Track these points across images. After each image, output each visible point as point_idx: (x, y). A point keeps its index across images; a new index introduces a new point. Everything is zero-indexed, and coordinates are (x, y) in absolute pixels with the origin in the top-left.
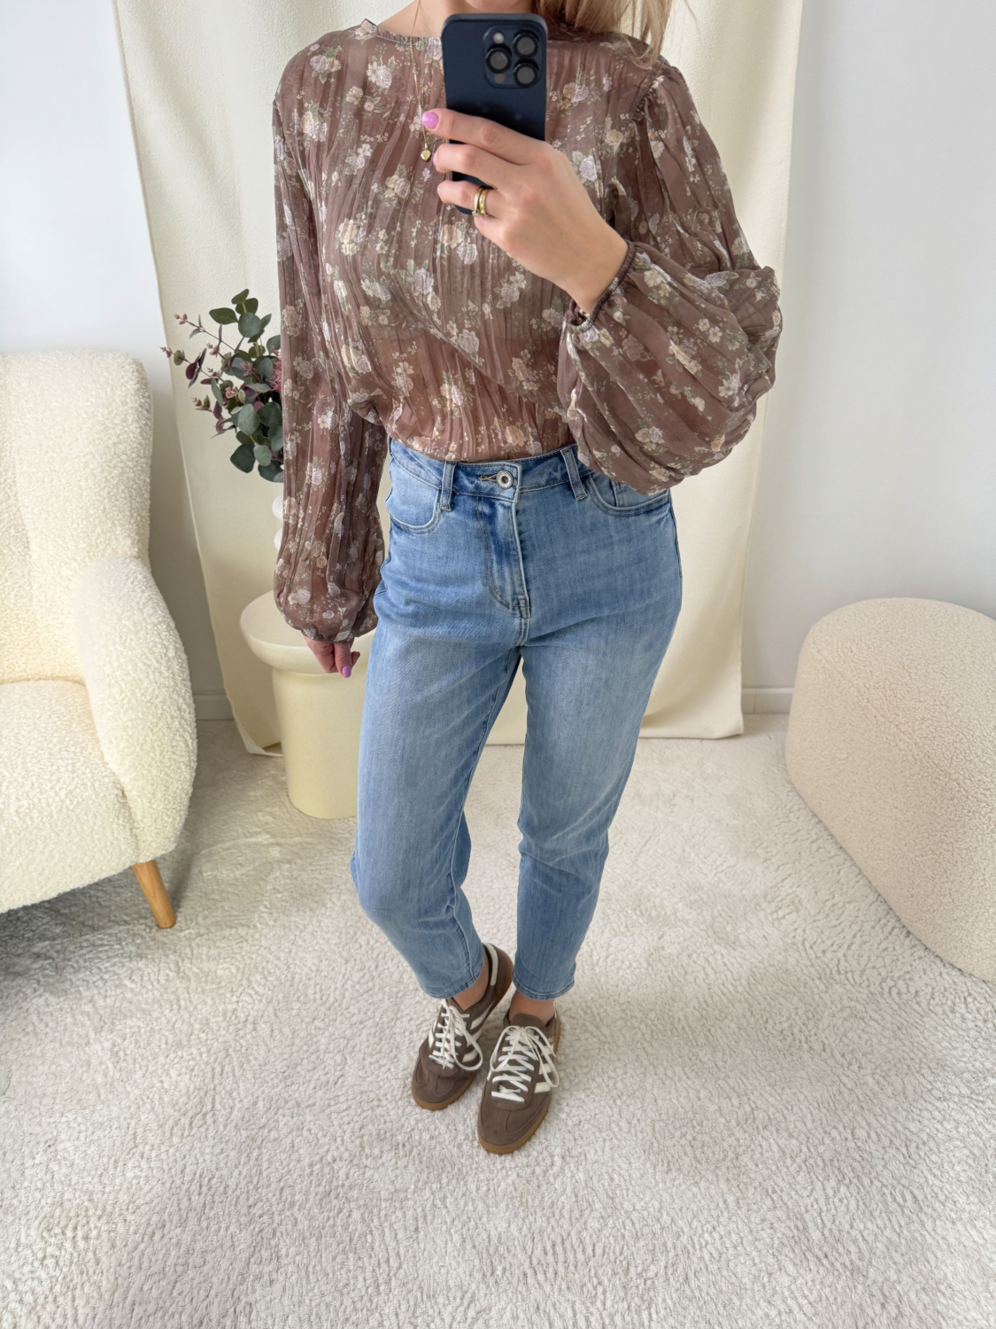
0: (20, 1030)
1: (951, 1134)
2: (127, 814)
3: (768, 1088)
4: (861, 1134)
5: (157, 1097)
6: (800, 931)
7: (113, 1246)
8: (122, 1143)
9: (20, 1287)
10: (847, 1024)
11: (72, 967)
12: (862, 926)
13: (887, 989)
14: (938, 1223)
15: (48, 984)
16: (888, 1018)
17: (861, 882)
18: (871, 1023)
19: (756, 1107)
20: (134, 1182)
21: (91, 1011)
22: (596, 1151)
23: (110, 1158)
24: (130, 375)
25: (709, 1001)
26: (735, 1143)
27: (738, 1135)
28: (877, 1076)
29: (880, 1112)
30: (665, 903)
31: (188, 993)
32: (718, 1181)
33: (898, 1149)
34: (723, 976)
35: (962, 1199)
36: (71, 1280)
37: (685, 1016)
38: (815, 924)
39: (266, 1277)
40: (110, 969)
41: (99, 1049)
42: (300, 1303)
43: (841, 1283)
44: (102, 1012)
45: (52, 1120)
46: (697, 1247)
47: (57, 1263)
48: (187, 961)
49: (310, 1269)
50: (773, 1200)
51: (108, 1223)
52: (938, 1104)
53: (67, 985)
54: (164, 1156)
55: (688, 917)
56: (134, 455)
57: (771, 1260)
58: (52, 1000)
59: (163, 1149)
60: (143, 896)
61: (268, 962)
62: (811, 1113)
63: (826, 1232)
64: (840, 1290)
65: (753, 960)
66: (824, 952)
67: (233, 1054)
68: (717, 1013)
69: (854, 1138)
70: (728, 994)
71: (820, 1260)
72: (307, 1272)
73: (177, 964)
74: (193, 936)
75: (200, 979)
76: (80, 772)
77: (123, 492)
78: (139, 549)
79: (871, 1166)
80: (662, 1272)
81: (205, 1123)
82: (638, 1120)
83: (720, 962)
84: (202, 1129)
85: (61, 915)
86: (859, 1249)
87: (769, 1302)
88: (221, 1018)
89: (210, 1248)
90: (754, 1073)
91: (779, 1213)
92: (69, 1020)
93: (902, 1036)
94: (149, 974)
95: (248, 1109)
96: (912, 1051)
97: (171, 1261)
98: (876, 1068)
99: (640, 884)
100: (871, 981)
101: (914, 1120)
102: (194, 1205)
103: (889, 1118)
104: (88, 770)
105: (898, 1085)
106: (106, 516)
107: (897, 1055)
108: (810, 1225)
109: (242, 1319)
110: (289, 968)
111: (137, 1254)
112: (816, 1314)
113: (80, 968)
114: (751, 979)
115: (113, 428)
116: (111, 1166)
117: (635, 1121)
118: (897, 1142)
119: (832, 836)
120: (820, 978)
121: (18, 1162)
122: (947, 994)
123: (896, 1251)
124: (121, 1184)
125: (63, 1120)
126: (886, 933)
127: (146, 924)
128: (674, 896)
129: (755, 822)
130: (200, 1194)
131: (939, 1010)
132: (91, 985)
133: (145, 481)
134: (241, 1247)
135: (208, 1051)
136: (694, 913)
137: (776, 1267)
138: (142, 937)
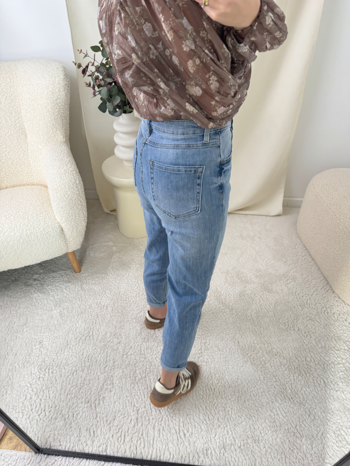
0: (30, 304)
1: (340, 362)
2: (64, 237)
3: (278, 342)
4: (308, 359)
5: (74, 329)
6: (295, 289)
7: (61, 376)
8: (63, 344)
9: (32, 386)
10: (308, 322)
11: (47, 284)
12: (317, 288)
13: (323, 311)
14: (331, 391)
15: (39, 290)
16: (323, 321)
17: (319, 272)
18: (316, 322)
19: (274, 348)
20: (67, 356)
21: (53, 299)
22: (218, 358)
23: (59, 348)
24: (61, 72)
25: (260, 310)
26: (265, 359)
27: (266, 357)
28: (316, 341)
29: (316, 353)
30: (248, 275)
31: (85, 295)
32: (258, 371)
33: (320, 365)
34: (266, 303)
35: (340, 384)
36: (48, 386)
37: (251, 315)
38: (300, 286)
39: (109, 390)
40: (59, 286)
41: (56, 312)
42: (120, 398)
43: (296, 407)
44: (56, 300)
45: (41, 335)
46: (249, 392)
47: (43, 380)
48: (84, 284)
49: (123, 388)
50: (276, 379)
51: (59, 368)
52: (336, 352)
53: (45, 290)
54: (77, 349)
55: (255, 281)
56: (63, 104)
57: (273, 398)
58: (40, 295)
59: (76, 346)
60: (69, 261)
61: (111, 286)
62: (292, 351)
63: (293, 390)
64: (295, 409)
65: (277, 297)
66: (303, 296)
67: (99, 317)
68: (263, 315)
69: (306, 361)
70: (267, 309)
71: (289, 399)
72: (122, 389)
73: (81, 285)
74: (87, 276)
75: (89, 291)
76: (47, 222)
77: (60, 118)
78: (66, 139)
79: (311, 371)
80: (237, 399)
81: (90, 339)
82: (233, 349)
83: (265, 297)
84: (89, 341)
85: (43, 266)
86: (303, 397)
87: (271, 411)
88: (95, 305)
89: (91, 379)
90: (274, 336)
91: (277, 383)
92: (46, 302)
93: (327, 328)
94: (72, 288)
95: (104, 335)
96: (330, 333)
97: (79, 382)
98: (316, 338)
99: (239, 268)
100: (318, 308)
101: (327, 356)
102: (86, 365)
103: (319, 355)
104: (50, 221)
105: (323, 344)
106: (54, 127)
107: (324, 334)
108: (288, 388)
109: (101, 402)
110: (118, 289)
111: (68, 379)
112: (286, 416)
113: (49, 285)
114: (276, 304)
115: (55, 93)
116: (60, 351)
117: (232, 349)
118: (321, 363)
119: (310, 255)
120: (300, 306)
121: (30, 347)
122: (345, 314)
123: (316, 399)
124: (63, 357)
125: (44, 335)
126: (326, 291)
127: (71, 271)
128: (251, 273)
129: (283, 248)
130: (88, 362)
131: (341, 320)
132: (53, 291)
133: (67, 113)
134: (101, 379)
135: (91, 315)
136: (258, 280)
137: (275, 400)
138: (70, 275)
